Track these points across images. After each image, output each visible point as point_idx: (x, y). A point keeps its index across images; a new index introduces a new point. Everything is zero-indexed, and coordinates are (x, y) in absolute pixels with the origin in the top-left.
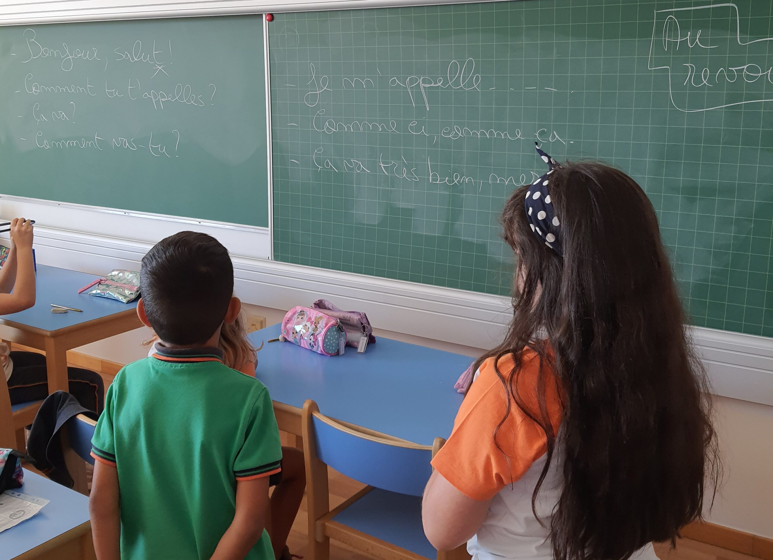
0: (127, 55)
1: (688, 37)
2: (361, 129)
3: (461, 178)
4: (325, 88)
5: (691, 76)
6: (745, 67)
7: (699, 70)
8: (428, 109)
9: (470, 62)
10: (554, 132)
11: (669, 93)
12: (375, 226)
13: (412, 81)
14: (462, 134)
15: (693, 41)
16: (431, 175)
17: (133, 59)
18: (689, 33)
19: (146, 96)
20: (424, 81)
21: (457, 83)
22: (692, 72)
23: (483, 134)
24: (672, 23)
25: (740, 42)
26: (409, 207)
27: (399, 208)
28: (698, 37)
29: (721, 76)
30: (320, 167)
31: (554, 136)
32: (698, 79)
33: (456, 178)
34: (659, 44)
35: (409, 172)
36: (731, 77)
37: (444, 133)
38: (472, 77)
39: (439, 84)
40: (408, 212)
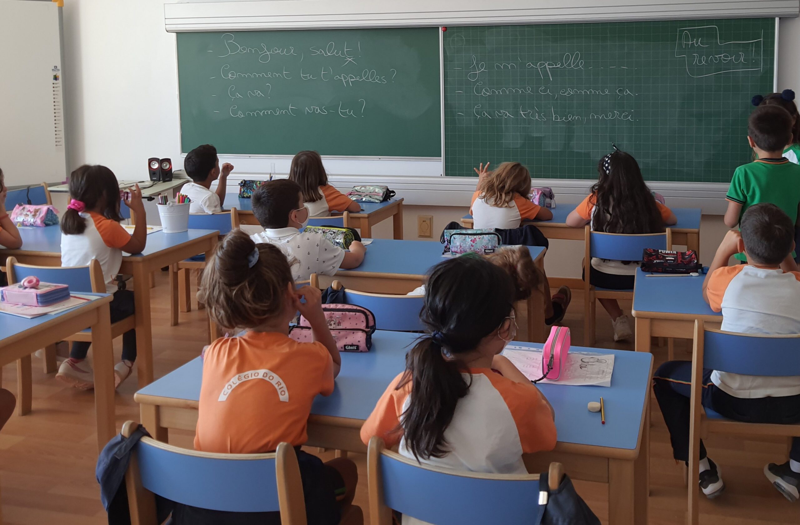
0: (321, 52)
1: (695, 41)
2: (508, 92)
3: (573, 117)
4: (483, 70)
5: (697, 60)
6: (722, 55)
7: (700, 57)
8: (551, 80)
9: (577, 54)
10: (627, 90)
11: (686, 69)
12: (518, 148)
13: (541, 65)
14: (573, 92)
15: (697, 43)
16: (554, 116)
17: (326, 54)
18: (695, 40)
19: (337, 77)
20: (549, 65)
21: (569, 65)
22: (697, 58)
23: (585, 92)
24: (686, 34)
25: (720, 43)
26: (540, 136)
27: (534, 137)
28: (699, 41)
29: (711, 59)
30: (479, 116)
31: (627, 92)
32: (700, 61)
33: (570, 117)
34: (680, 44)
35: (539, 116)
36: (716, 60)
37: (562, 93)
38: (579, 62)
39: (558, 66)
40: (540, 138)
